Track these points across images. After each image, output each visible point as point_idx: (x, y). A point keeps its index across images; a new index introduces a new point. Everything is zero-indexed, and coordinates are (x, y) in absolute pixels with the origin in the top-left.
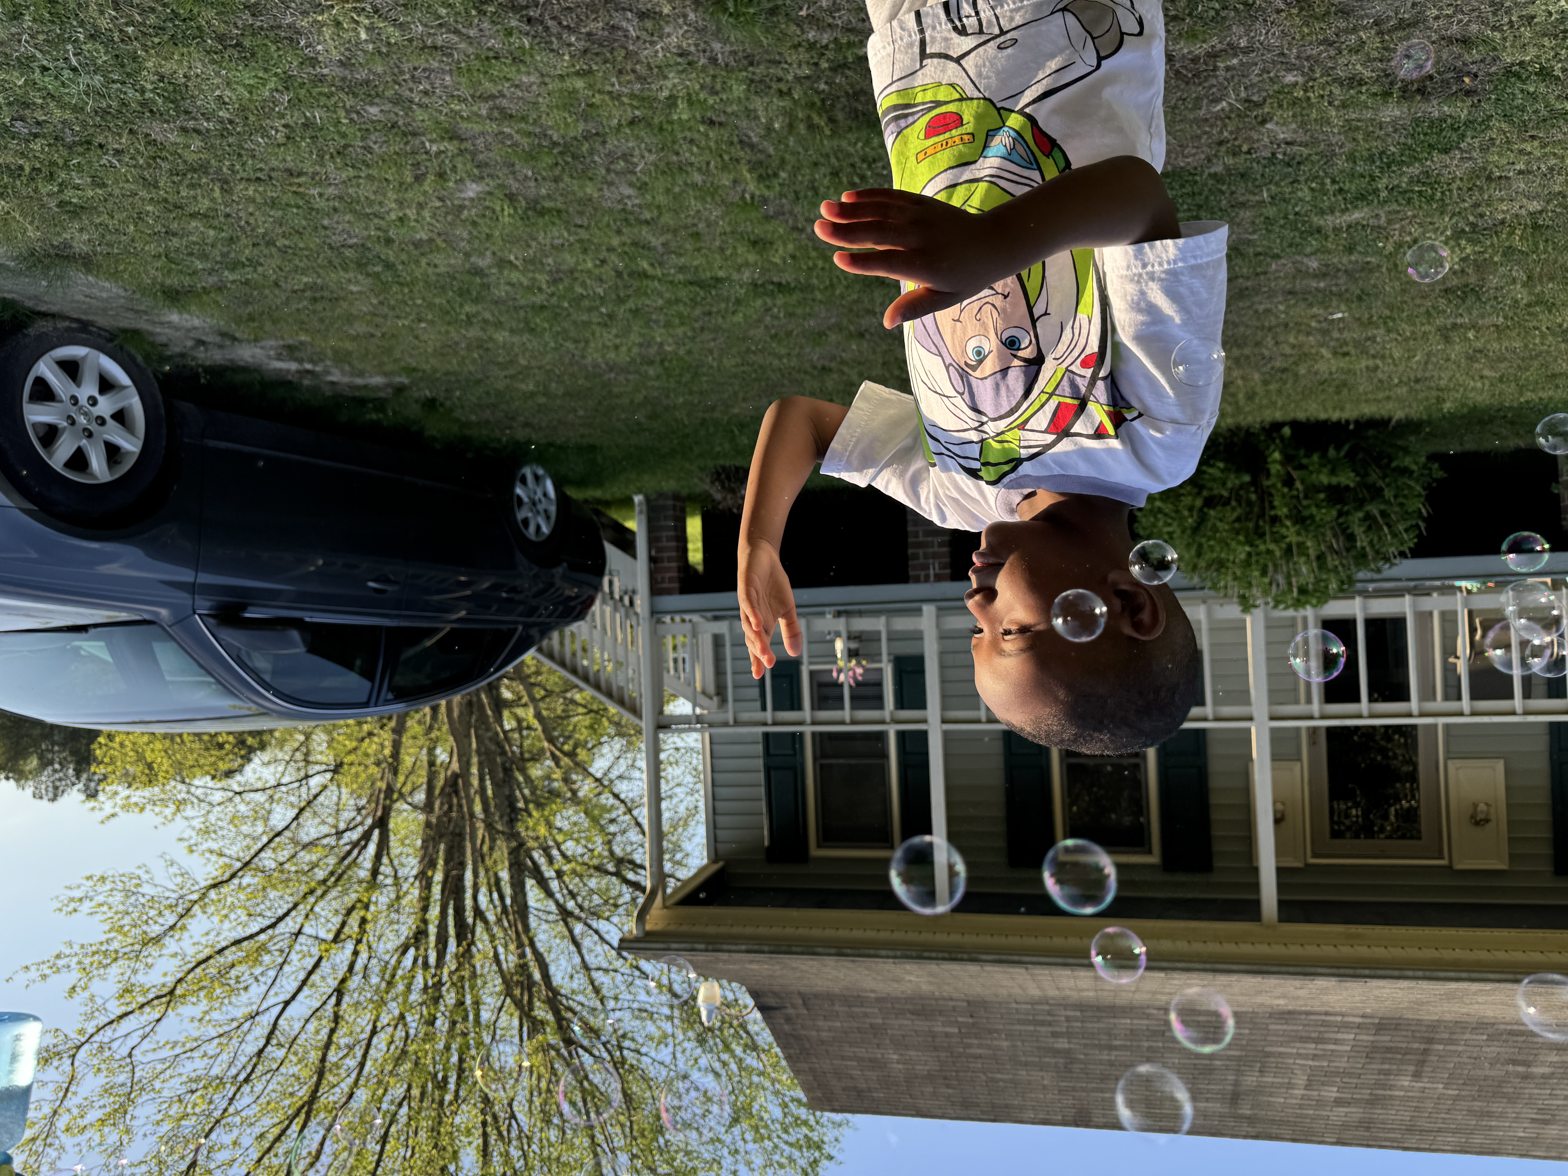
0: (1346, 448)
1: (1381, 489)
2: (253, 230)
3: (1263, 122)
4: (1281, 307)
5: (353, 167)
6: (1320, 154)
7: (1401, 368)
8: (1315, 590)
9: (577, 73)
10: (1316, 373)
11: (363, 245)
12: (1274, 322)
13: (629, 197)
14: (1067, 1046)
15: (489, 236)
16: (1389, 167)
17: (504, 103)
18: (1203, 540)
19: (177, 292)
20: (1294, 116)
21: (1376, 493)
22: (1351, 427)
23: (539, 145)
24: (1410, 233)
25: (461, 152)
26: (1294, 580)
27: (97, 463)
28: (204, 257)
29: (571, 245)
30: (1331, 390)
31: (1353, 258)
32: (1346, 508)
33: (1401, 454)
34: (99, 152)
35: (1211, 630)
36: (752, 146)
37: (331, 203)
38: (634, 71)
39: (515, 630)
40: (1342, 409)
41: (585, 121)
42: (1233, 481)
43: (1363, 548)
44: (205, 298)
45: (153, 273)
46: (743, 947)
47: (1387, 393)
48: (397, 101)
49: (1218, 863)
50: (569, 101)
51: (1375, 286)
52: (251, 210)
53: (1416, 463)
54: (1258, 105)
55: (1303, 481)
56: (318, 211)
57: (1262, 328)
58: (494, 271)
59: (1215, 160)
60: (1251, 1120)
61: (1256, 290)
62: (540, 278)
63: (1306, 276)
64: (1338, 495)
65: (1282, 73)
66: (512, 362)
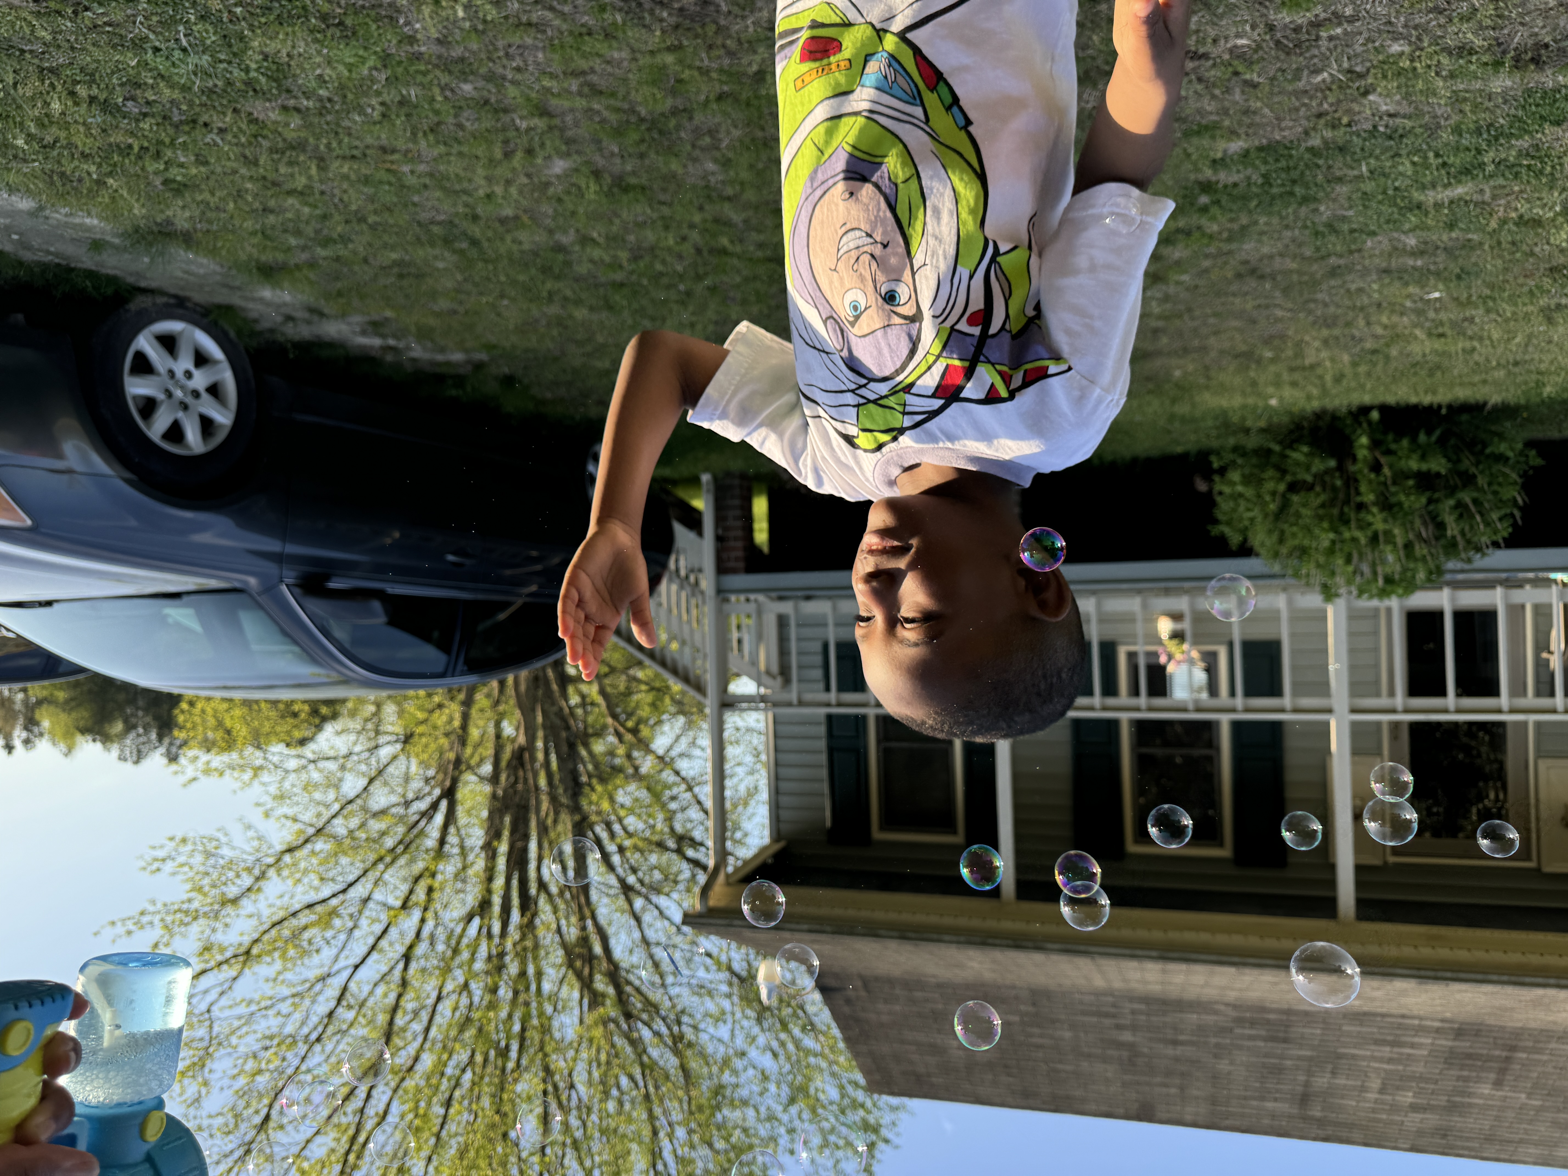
0: (1437, 433)
1: (1474, 476)
2: (346, 206)
3: (1366, 93)
4: (1375, 286)
5: (445, 144)
6: (1426, 127)
7: (1500, 350)
8: (1401, 580)
9: (668, 49)
10: (1408, 355)
11: (451, 222)
12: (1366, 301)
13: (713, 173)
14: (1131, 1039)
15: (573, 213)
16: (1496, 139)
17: (594, 78)
19: (271, 268)
20: (1398, 87)
21: (1468, 480)
22: (1444, 411)
23: (628, 121)
24: (1516, 209)
25: (551, 128)
26: (1380, 570)
27: (192, 434)
28: (298, 233)
29: (654, 222)
30: (1423, 373)
31: (1454, 235)
32: (1436, 495)
33: (1496, 439)
34: (204, 130)
35: (1292, 620)
37: (422, 180)
38: (724, 46)
40: (1434, 393)
41: (674, 96)
42: (1318, 466)
43: (1454, 537)
44: (297, 274)
45: (249, 250)
47: (1484, 376)
48: (491, 77)
49: (1292, 859)
50: (658, 76)
51: (1476, 264)
52: (345, 187)
53: (1512, 449)
54: (1361, 76)
55: (1391, 467)
56: (409, 188)
57: (1354, 308)
58: (577, 248)
59: (1313, 134)
60: (1321, 1122)
61: (1349, 268)
62: (620, 255)
63: (1403, 254)
64: (1427, 482)
65: (1388, 43)
66: (589, 340)
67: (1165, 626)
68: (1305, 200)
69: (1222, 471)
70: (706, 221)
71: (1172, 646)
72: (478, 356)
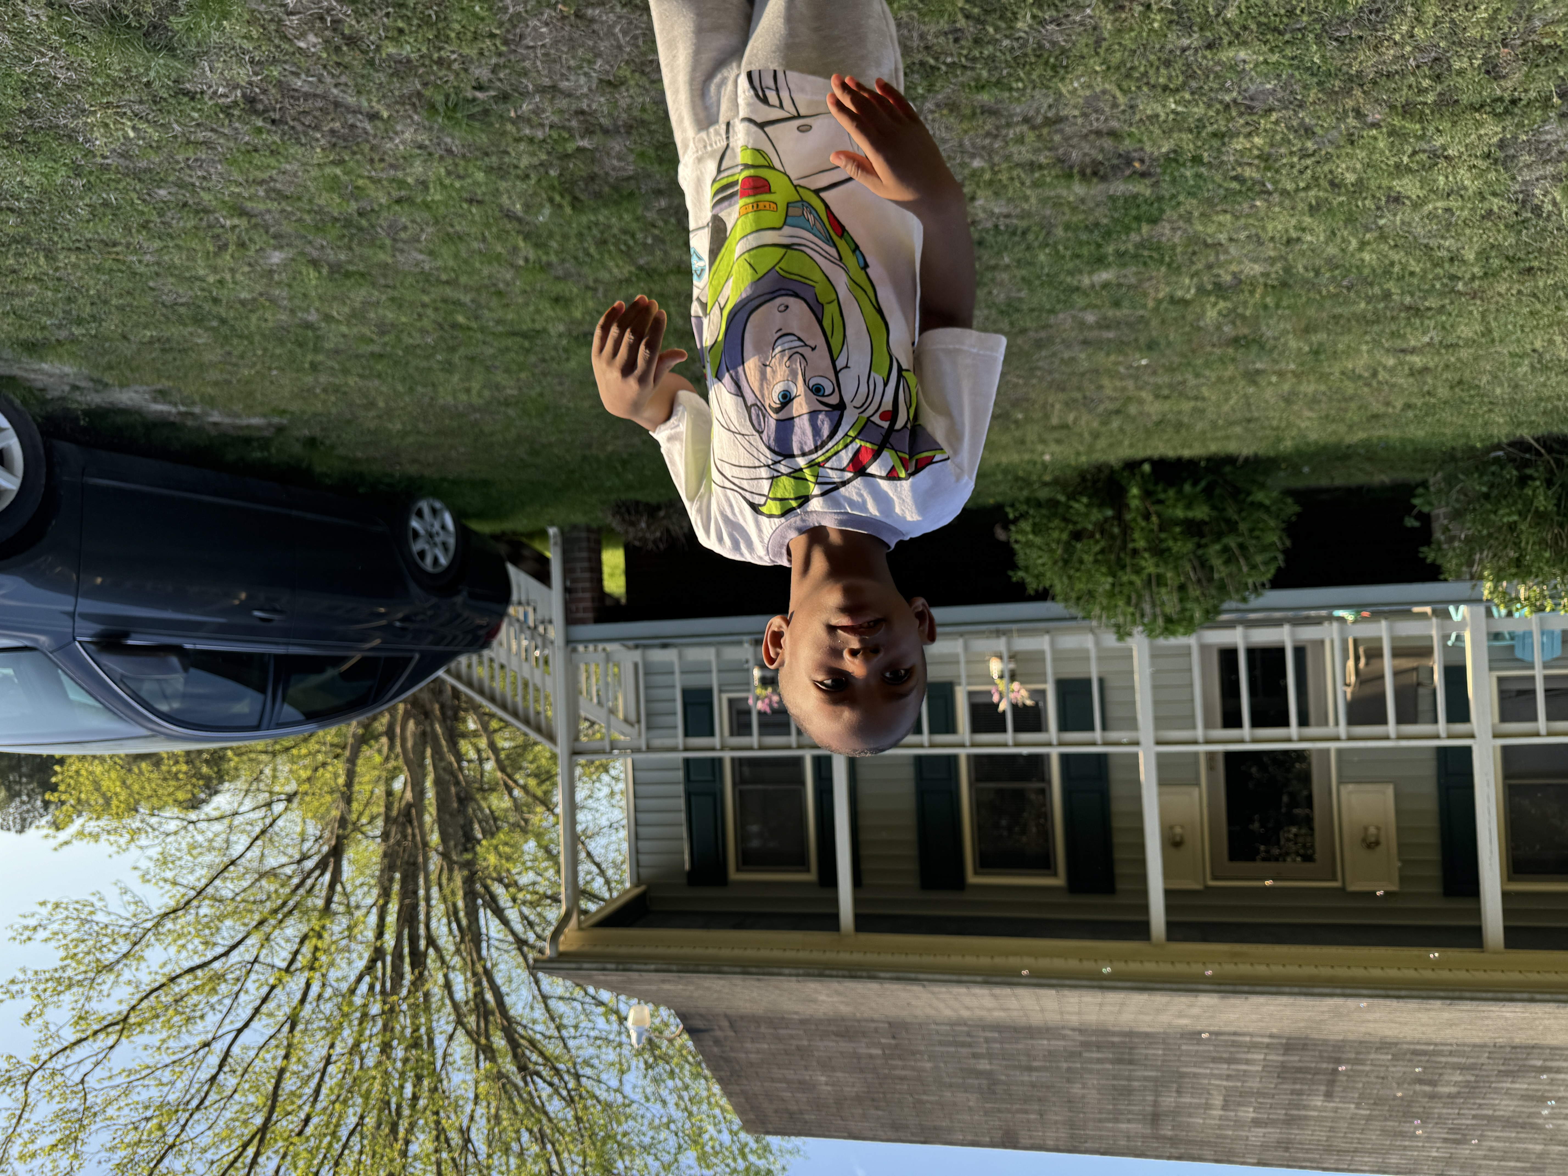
0: (1203, 484)
1: (1237, 523)
2: (87, 291)
5: (160, 238)
7: (1224, 410)
8: (1181, 620)
9: (333, 162)
10: (1148, 414)
11: (194, 304)
12: (1082, 368)
13: (423, 262)
14: (988, 1067)
17: (278, 186)
18: (1072, 572)
19: (33, 344)
21: (1232, 526)
22: (1203, 464)
23: (322, 220)
25: (254, 226)
26: (1159, 610)
28: (50, 314)
29: (385, 302)
30: (1170, 430)
31: (1124, 312)
32: (1203, 541)
33: (1254, 489)
35: (1099, 658)
36: (519, 220)
37: (152, 269)
38: (383, 160)
39: (412, 658)
41: (356, 200)
42: (1096, 515)
43: (1223, 579)
44: (61, 349)
45: (6, 328)
46: (653, 967)
48: (181, 185)
49: (1120, 885)
52: (79, 274)
53: (1268, 497)
55: (1159, 515)
56: (141, 275)
57: (1073, 373)
58: (323, 325)
60: (1174, 1141)
61: (1050, 340)
62: (365, 331)
63: (1091, 328)
64: (1193, 528)
65: (967, 160)
66: (372, 404)
67: (995, 667)
69: (1015, 521)
70: (434, 301)
71: (1002, 685)
72: (276, 420)
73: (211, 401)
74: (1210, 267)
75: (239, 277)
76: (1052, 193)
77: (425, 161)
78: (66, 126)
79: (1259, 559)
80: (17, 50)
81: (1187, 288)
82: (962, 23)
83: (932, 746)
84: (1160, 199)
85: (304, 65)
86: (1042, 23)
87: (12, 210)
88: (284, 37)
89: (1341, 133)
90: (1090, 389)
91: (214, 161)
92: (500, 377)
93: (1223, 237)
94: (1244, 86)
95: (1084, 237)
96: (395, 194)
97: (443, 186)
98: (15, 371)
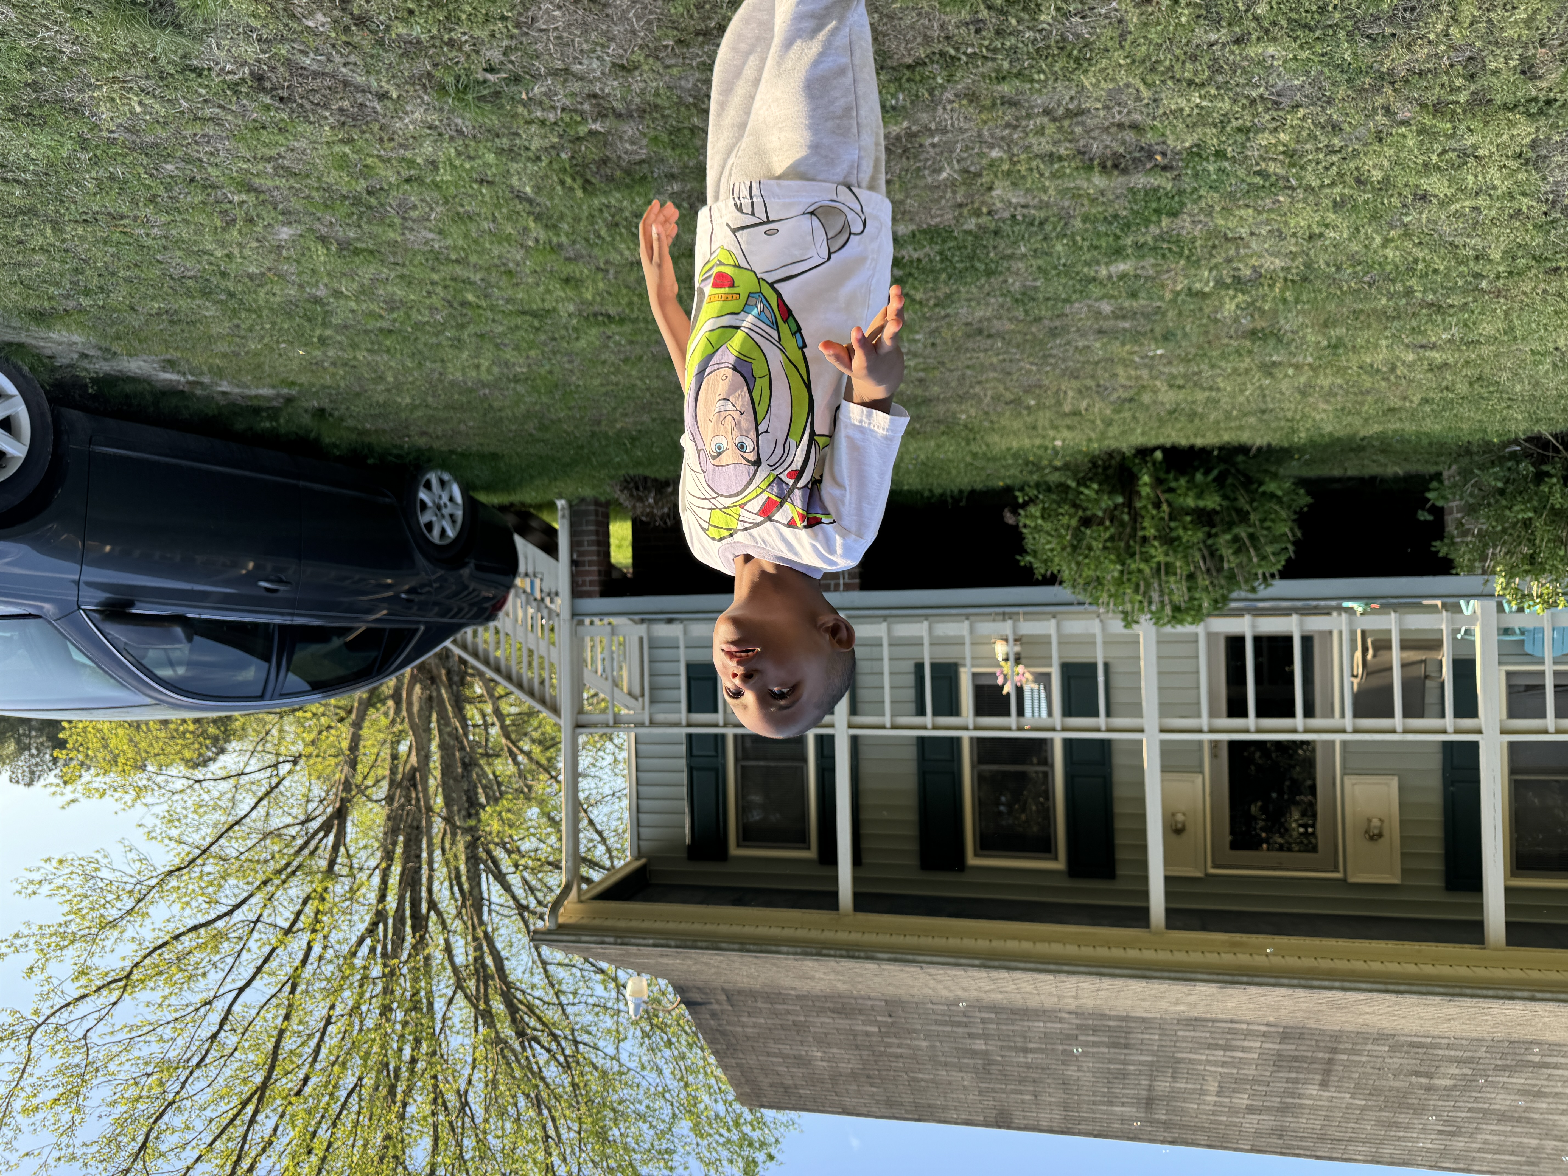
0: (1215, 472)
1: (1248, 513)
3: (990, 189)
4: (1098, 345)
5: (167, 213)
6: (1058, 216)
8: (1190, 609)
9: (342, 141)
10: (1162, 403)
11: (201, 277)
12: (1097, 357)
13: (433, 240)
14: (983, 1047)
15: (315, 272)
17: (287, 163)
18: (1080, 558)
19: (40, 314)
20: (1014, 184)
21: (1243, 517)
22: (1216, 453)
23: (331, 197)
25: (262, 202)
26: (1167, 598)
28: (58, 284)
29: (394, 279)
30: (1183, 419)
31: (1141, 303)
32: (1214, 531)
33: (1267, 479)
35: (1105, 643)
36: (530, 201)
37: (159, 242)
38: (393, 140)
39: (417, 630)
41: (365, 179)
42: (1106, 502)
43: (1233, 569)
44: (68, 319)
45: (14, 297)
46: (651, 942)
48: (188, 160)
49: (1120, 871)
52: (86, 246)
53: (1280, 488)
54: (977, 175)
55: (1170, 504)
56: (149, 248)
57: (1088, 362)
58: (332, 300)
59: (962, 220)
60: (1167, 1125)
61: (1065, 329)
62: (374, 307)
63: (1106, 318)
64: (1204, 518)
65: (985, 150)
66: (381, 378)
67: (1001, 649)
68: (989, 273)
69: (1025, 505)
70: (445, 279)
71: (1007, 668)
72: (285, 391)
73: (219, 372)
74: (1229, 261)
75: (247, 252)
76: (1072, 185)
77: (436, 141)
78: (71, 99)
79: (1269, 549)
80: (22, 23)
81: (1205, 281)
82: (984, 13)
83: (935, 728)
84: (1181, 192)
85: (313, 45)
86: (1066, 15)
87: (17, 181)
88: (293, 16)
89: (1369, 130)
90: (1103, 377)
91: (221, 138)
92: (509, 354)
93: (1244, 231)
94: (1271, 82)
95: (1103, 229)
96: (405, 174)
97: (453, 167)
98: (23, 338)
